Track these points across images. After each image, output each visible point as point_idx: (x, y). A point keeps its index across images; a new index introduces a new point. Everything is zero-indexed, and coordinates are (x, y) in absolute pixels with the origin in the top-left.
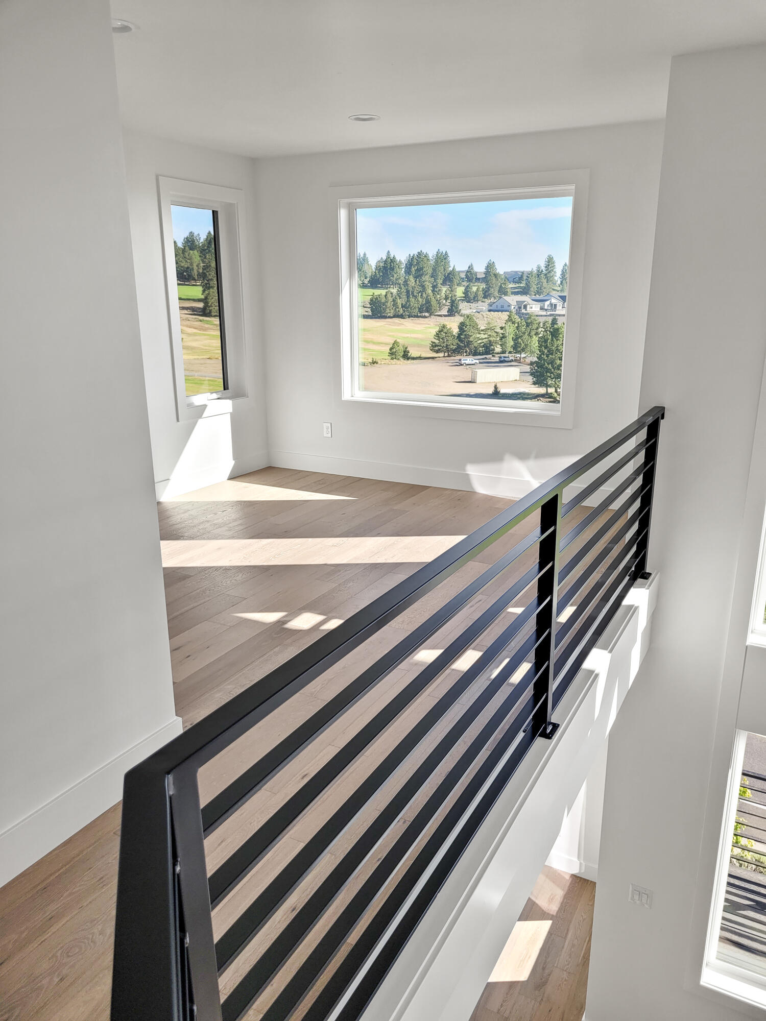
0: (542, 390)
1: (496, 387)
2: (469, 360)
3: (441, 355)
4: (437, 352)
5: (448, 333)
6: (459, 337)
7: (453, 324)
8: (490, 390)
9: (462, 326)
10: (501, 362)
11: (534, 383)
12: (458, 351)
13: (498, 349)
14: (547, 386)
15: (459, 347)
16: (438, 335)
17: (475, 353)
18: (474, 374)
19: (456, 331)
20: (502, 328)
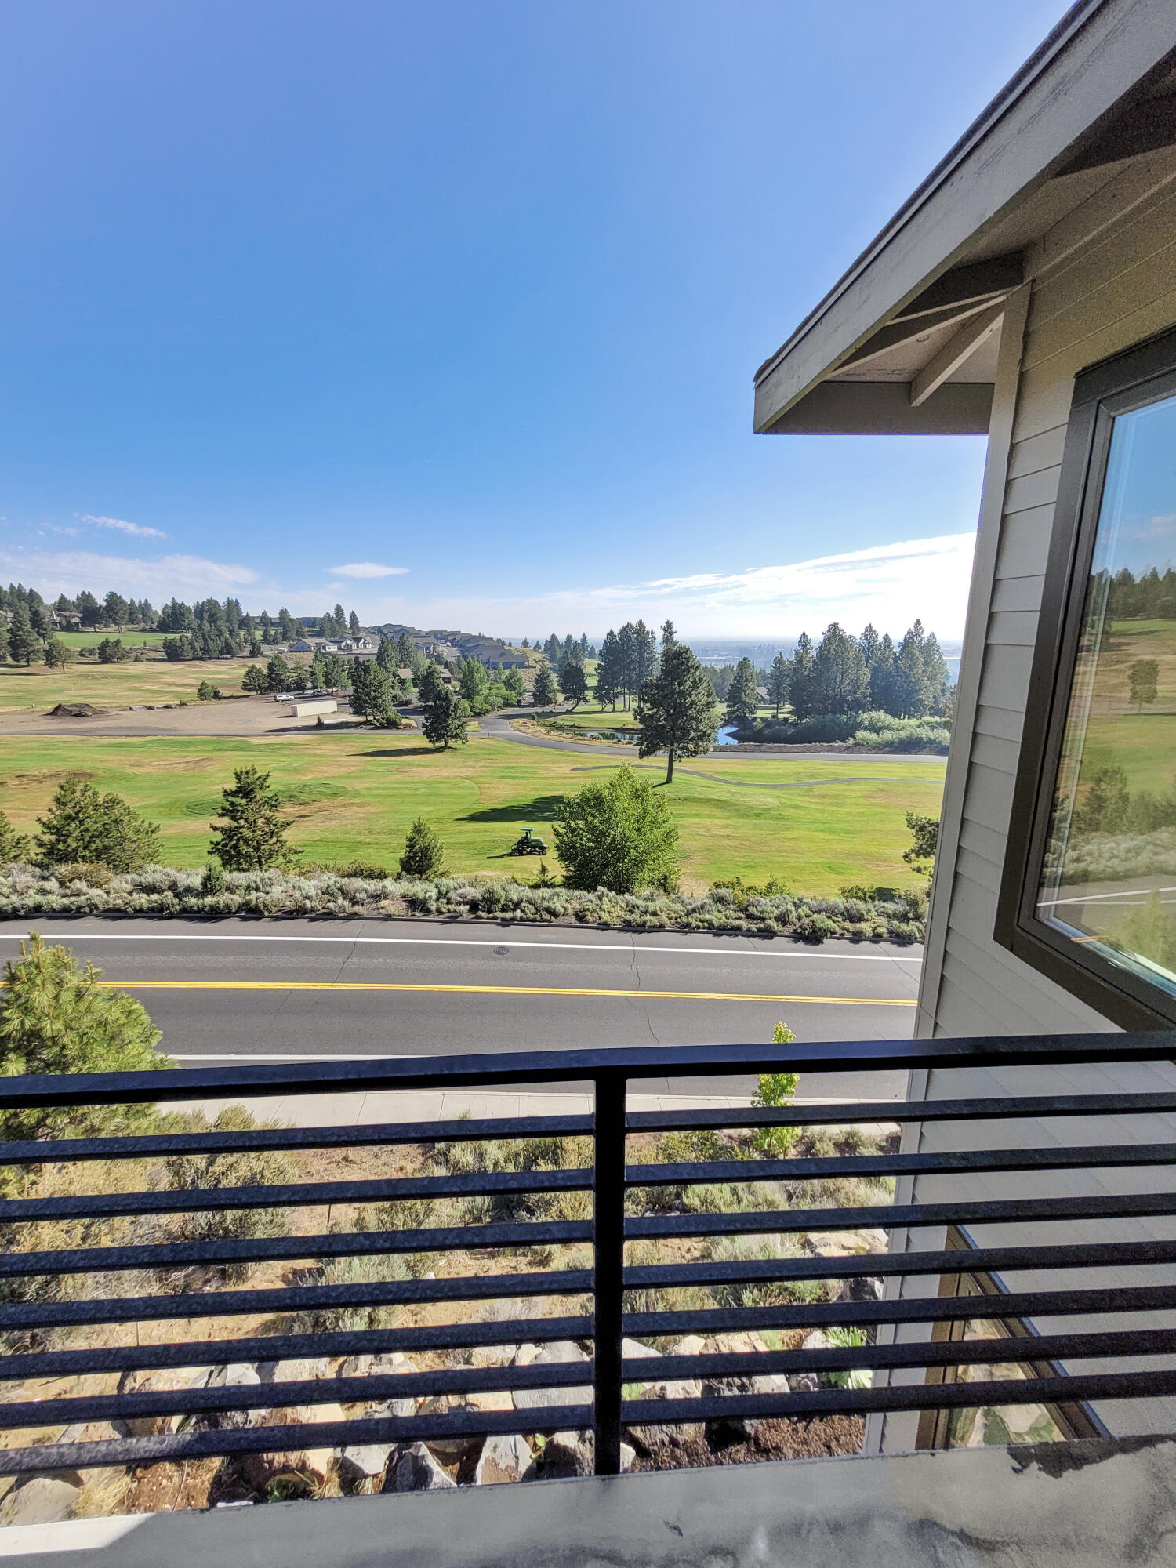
0: (362, 719)
1: (319, 719)
2: (284, 696)
3: (254, 693)
4: (250, 690)
5: (259, 672)
6: (269, 676)
7: (262, 664)
8: (314, 722)
9: (271, 666)
10: (314, 696)
11: (355, 713)
12: (270, 689)
13: (309, 685)
14: (365, 714)
15: (271, 685)
16: (247, 675)
17: (288, 690)
18: (294, 710)
19: (265, 671)
20: (310, 667)
